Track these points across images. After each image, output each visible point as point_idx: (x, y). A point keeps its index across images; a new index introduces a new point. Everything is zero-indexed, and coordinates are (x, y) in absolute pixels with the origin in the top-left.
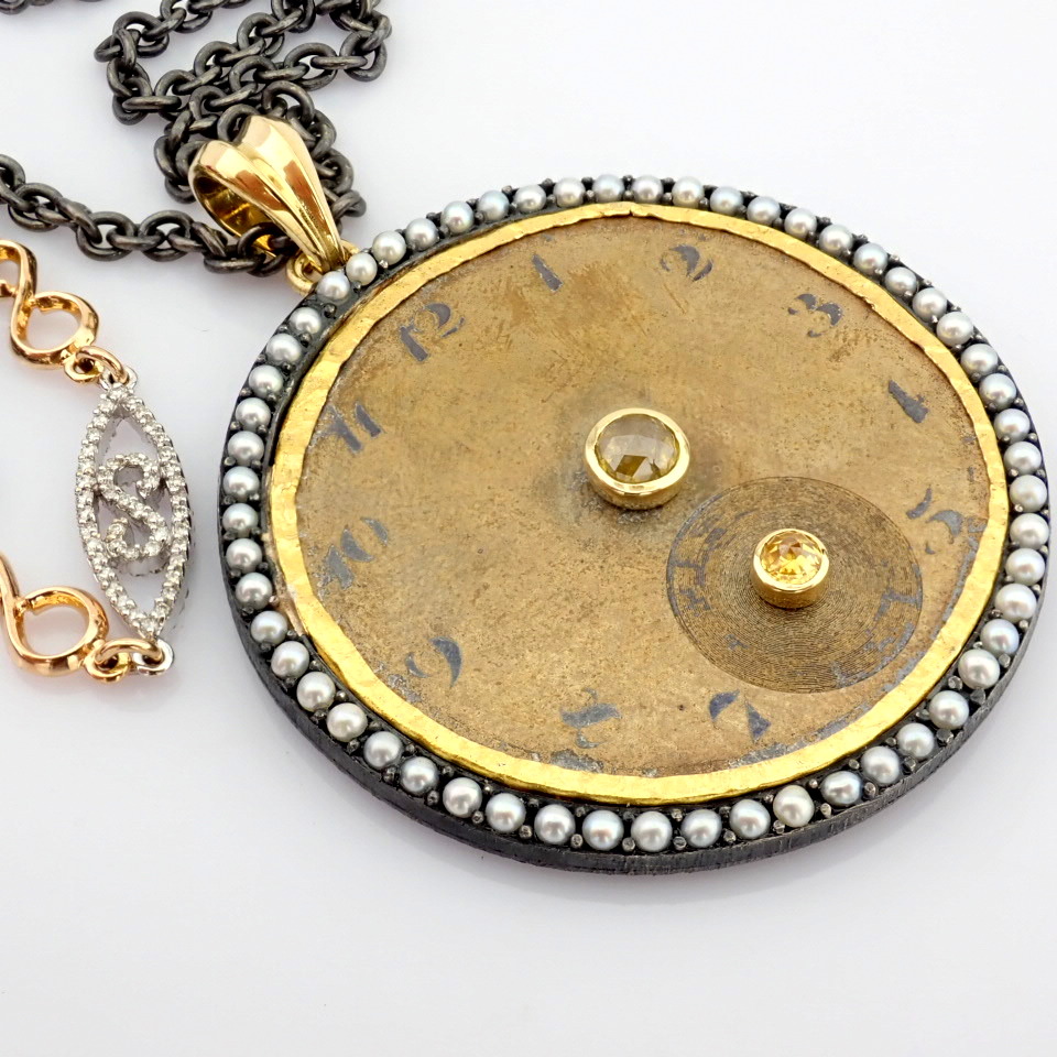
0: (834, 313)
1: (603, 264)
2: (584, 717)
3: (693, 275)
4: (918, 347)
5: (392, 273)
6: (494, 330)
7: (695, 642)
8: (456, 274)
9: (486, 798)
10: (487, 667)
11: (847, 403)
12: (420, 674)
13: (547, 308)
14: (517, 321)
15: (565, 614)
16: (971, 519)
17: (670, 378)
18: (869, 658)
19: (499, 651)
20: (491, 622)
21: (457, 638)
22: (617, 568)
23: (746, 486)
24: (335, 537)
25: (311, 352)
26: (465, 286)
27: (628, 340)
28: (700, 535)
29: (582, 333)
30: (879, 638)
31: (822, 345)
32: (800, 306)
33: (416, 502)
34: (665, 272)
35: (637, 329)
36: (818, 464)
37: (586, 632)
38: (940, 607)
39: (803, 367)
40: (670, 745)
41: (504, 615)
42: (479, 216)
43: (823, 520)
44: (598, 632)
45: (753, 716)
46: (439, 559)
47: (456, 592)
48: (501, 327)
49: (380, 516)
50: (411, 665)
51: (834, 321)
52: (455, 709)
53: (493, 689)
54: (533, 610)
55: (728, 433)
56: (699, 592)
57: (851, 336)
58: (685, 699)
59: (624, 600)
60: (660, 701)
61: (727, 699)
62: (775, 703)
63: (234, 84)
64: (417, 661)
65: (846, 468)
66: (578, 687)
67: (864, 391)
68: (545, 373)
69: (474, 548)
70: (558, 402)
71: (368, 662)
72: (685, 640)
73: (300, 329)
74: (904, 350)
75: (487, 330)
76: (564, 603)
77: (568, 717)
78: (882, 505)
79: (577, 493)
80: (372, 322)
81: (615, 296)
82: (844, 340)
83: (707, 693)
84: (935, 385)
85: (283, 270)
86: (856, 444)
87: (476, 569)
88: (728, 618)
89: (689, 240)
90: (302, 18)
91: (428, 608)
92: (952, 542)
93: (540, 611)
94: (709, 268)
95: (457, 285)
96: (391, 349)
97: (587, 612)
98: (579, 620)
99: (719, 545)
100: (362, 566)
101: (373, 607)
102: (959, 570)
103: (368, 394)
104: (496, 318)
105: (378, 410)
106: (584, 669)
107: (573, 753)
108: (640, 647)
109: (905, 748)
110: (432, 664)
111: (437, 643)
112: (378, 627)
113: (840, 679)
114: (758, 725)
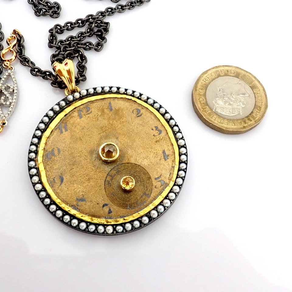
0: (160, 132)
1: (122, 108)
2: (80, 200)
3: (137, 116)
4: (172, 145)
5: (83, 98)
6: (96, 116)
7: (106, 192)
8: (94, 102)
9: (57, 210)
10: (67, 185)
11: (154, 152)
12: (55, 182)
13: (108, 114)
14: (101, 116)
15: (85, 179)
16: (166, 183)
17: (123, 136)
18: (135, 205)
19: (70, 182)
20: (71, 176)
21: (64, 177)
22: (98, 173)
23: (128, 163)
24: (50, 150)
25: (61, 110)
26: (95, 105)
27: (120, 126)
28: (115, 171)
29: (112, 122)
30: (139, 202)
31: (155, 138)
32: (154, 129)
33: (68, 147)
34: (132, 113)
35: (122, 124)
36: (143, 163)
37: (87, 183)
38: (153, 199)
39: (149, 142)
40: (93, 210)
41: (74, 175)
42: (103, 91)
43: (139, 175)
44: (89, 184)
45: (110, 210)
46: (67, 160)
47: (67, 168)
48: (97, 116)
49: (60, 148)
50: (54, 180)
51: (159, 134)
52: (58, 191)
53: (66, 189)
54: (79, 176)
55: (130, 152)
56: (110, 182)
57: (161, 138)
58: (99, 202)
59: (97, 179)
60: (95, 201)
61: (106, 205)
62: (115, 208)
63: (72, 45)
64: (55, 179)
65: (148, 165)
66: (81, 194)
67: (158, 151)
68: (102, 128)
69: (74, 160)
70: (101, 135)
71: (46, 176)
72: (104, 191)
73: (61, 105)
74: (170, 144)
75: (95, 116)
76: (85, 177)
77: (77, 199)
78: (151, 175)
79: (97, 155)
80: (74, 107)
81: (121, 116)
82: (160, 138)
83: (103, 203)
84: (172, 153)
85: (64, 89)
86: (152, 161)
87: (73, 164)
88: (113, 189)
89: (140, 108)
90: (90, 34)
91: (61, 169)
92: (160, 187)
93: (81, 177)
94: (141, 115)
95: (93, 104)
96: (76, 114)
97: (89, 179)
98: (87, 181)
99: (118, 174)
100: (53, 157)
101: (52, 166)
102: (159, 193)
103: (68, 122)
104: (97, 113)
105: (69, 126)
106: (84, 190)
107: (75, 206)
108: (95, 190)
109: (134, 225)
110: (58, 181)
111: (60, 177)
112: (51, 170)
113: (128, 207)
114: (110, 212)
